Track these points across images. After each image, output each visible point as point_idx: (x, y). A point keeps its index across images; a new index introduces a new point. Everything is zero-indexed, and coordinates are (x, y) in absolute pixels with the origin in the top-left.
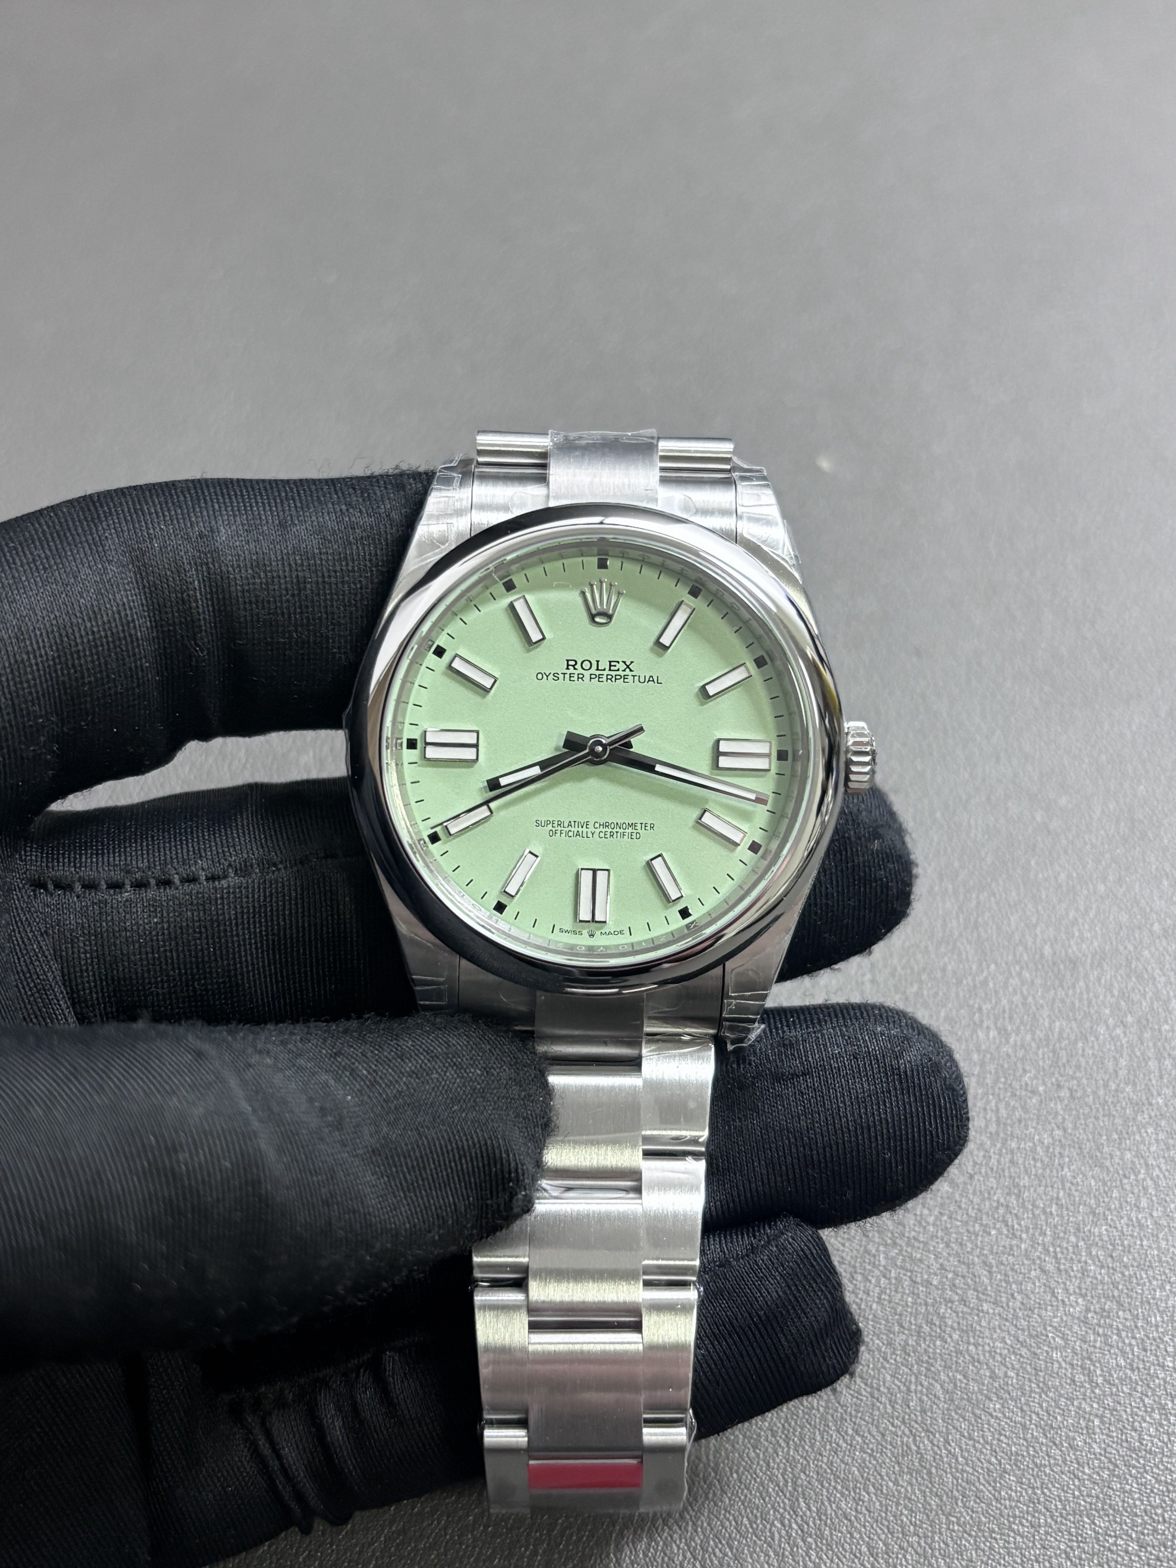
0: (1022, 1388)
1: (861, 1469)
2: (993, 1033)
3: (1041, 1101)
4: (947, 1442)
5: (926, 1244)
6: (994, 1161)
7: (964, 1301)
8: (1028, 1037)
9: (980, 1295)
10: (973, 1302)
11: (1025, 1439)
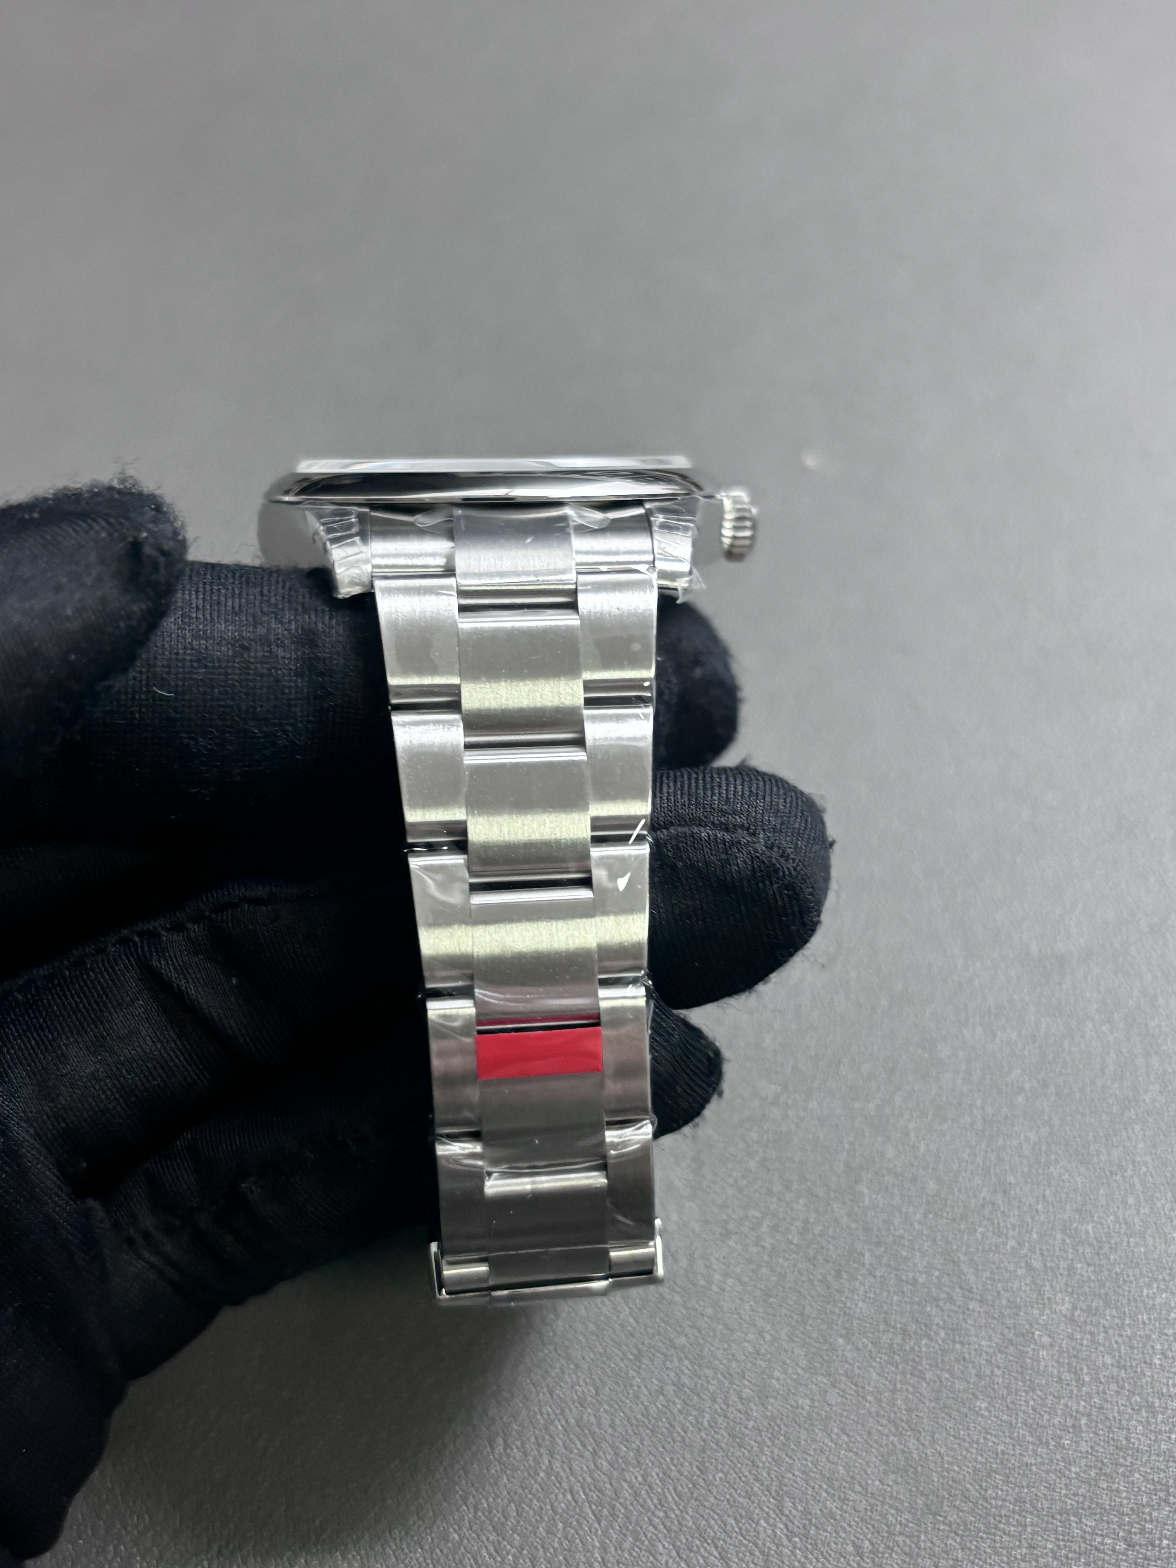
0: (1008, 1387)
1: (847, 1467)
2: (979, 1030)
3: (1027, 1098)
4: (934, 1441)
5: (910, 1241)
6: (979, 1160)
7: (950, 1299)
8: (1014, 1035)
9: (966, 1293)
10: (960, 1301)
11: (1011, 1438)
